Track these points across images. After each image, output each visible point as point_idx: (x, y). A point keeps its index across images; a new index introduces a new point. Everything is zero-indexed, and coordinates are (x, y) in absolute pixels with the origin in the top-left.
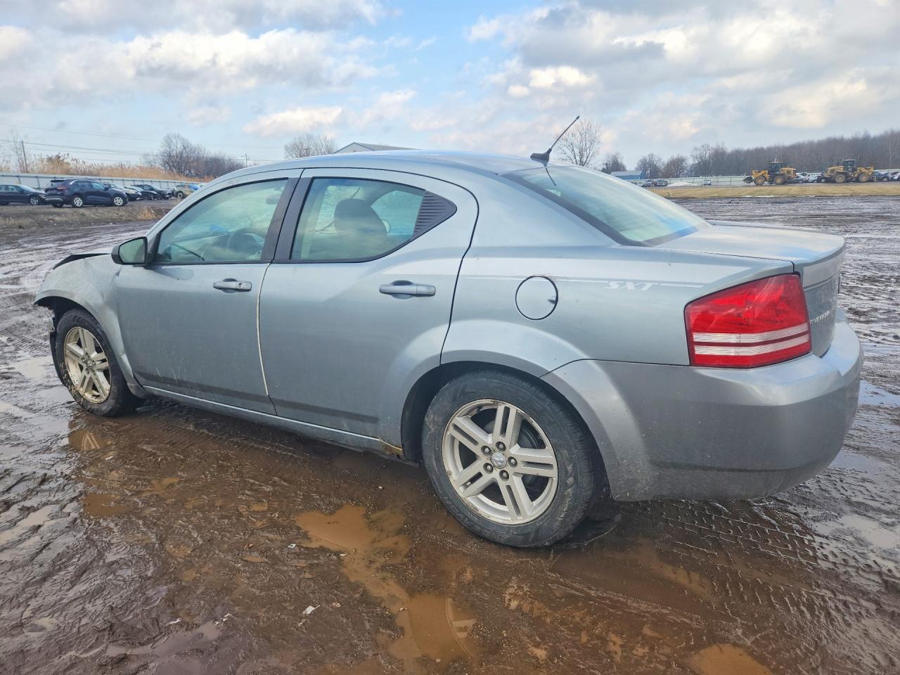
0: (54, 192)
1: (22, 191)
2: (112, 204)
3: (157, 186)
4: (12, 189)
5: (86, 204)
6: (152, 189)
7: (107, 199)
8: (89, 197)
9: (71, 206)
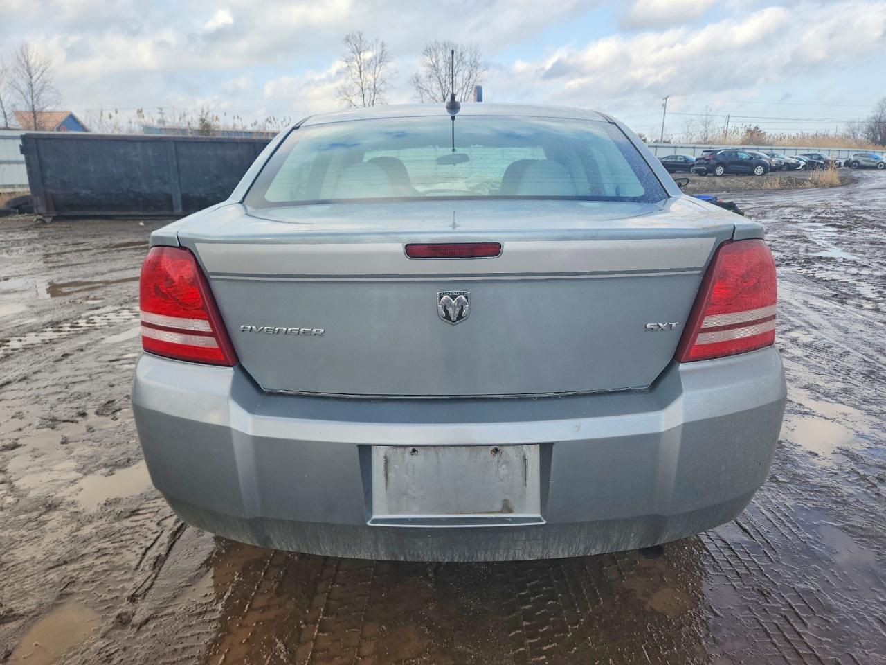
0: (702, 161)
1: (687, 160)
2: (752, 174)
3: (825, 155)
4: (681, 159)
5: (727, 172)
6: (820, 159)
7: (749, 168)
8: (731, 166)
9: (712, 174)
